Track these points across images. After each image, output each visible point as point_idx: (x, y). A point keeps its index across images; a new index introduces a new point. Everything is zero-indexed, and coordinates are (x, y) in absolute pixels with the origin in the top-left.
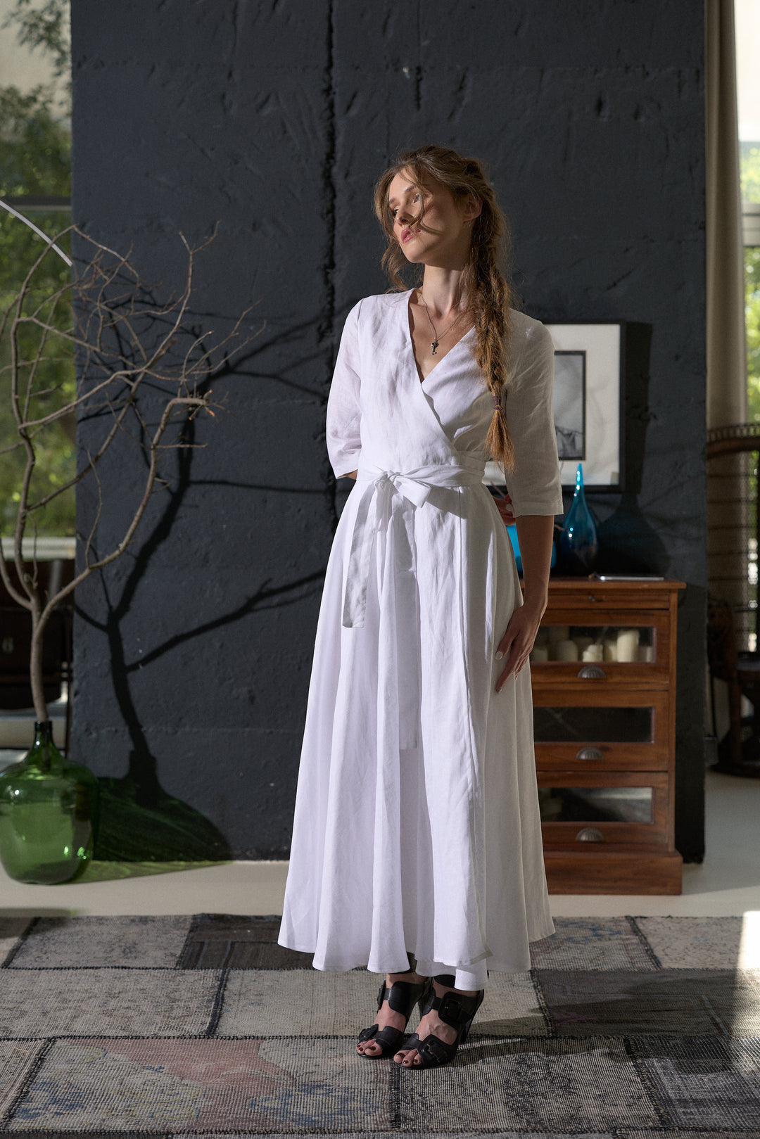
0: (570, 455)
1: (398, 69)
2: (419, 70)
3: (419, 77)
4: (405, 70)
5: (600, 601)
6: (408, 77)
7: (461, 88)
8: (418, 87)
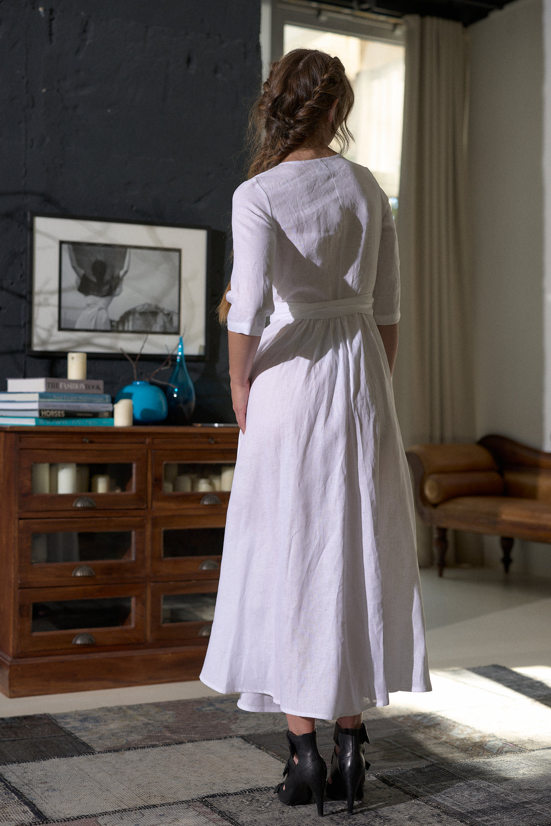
0: (169, 331)
1: (35, 8)
2: (51, 11)
3: (51, 17)
4: (41, 9)
5: (216, 443)
6: (43, 15)
7: (85, 31)
8: (50, 26)
